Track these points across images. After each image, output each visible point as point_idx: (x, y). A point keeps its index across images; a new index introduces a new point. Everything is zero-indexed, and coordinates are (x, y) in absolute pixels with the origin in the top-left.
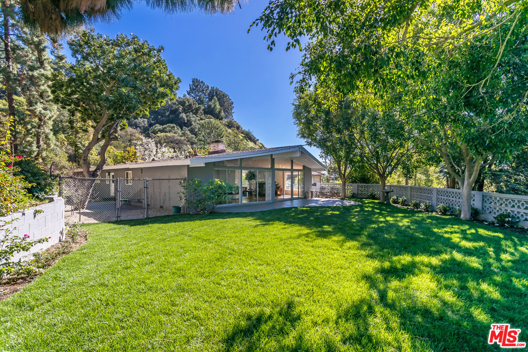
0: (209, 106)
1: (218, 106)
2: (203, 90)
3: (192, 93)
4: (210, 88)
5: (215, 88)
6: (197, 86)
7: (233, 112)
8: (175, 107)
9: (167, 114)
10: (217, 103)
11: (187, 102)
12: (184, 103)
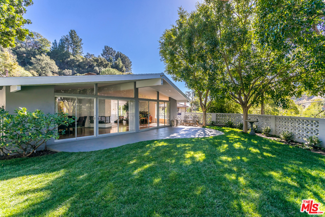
0: (116, 64)
1: (121, 64)
2: (112, 54)
3: (105, 55)
4: (116, 52)
5: (120, 52)
6: (108, 51)
7: (131, 67)
8: (92, 63)
9: (87, 67)
10: (121, 62)
11: (100, 60)
12: (98, 60)
